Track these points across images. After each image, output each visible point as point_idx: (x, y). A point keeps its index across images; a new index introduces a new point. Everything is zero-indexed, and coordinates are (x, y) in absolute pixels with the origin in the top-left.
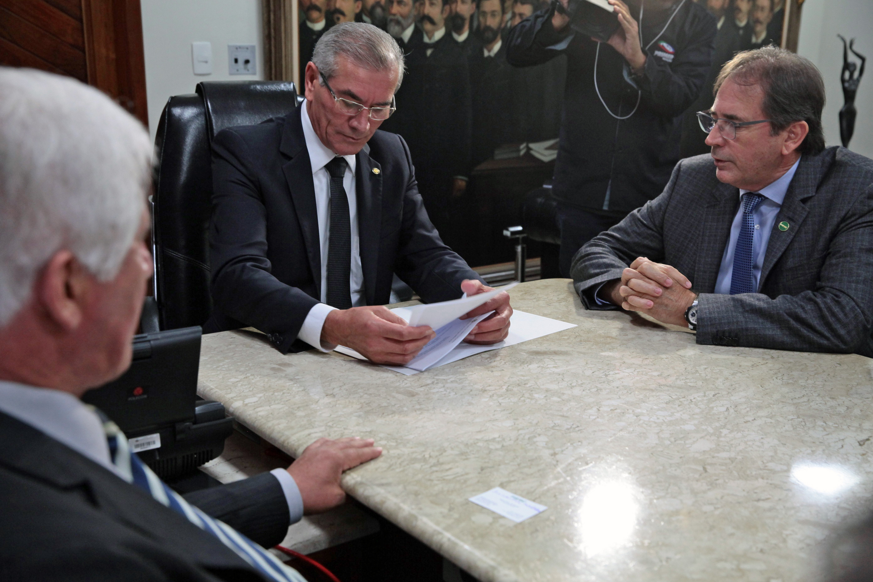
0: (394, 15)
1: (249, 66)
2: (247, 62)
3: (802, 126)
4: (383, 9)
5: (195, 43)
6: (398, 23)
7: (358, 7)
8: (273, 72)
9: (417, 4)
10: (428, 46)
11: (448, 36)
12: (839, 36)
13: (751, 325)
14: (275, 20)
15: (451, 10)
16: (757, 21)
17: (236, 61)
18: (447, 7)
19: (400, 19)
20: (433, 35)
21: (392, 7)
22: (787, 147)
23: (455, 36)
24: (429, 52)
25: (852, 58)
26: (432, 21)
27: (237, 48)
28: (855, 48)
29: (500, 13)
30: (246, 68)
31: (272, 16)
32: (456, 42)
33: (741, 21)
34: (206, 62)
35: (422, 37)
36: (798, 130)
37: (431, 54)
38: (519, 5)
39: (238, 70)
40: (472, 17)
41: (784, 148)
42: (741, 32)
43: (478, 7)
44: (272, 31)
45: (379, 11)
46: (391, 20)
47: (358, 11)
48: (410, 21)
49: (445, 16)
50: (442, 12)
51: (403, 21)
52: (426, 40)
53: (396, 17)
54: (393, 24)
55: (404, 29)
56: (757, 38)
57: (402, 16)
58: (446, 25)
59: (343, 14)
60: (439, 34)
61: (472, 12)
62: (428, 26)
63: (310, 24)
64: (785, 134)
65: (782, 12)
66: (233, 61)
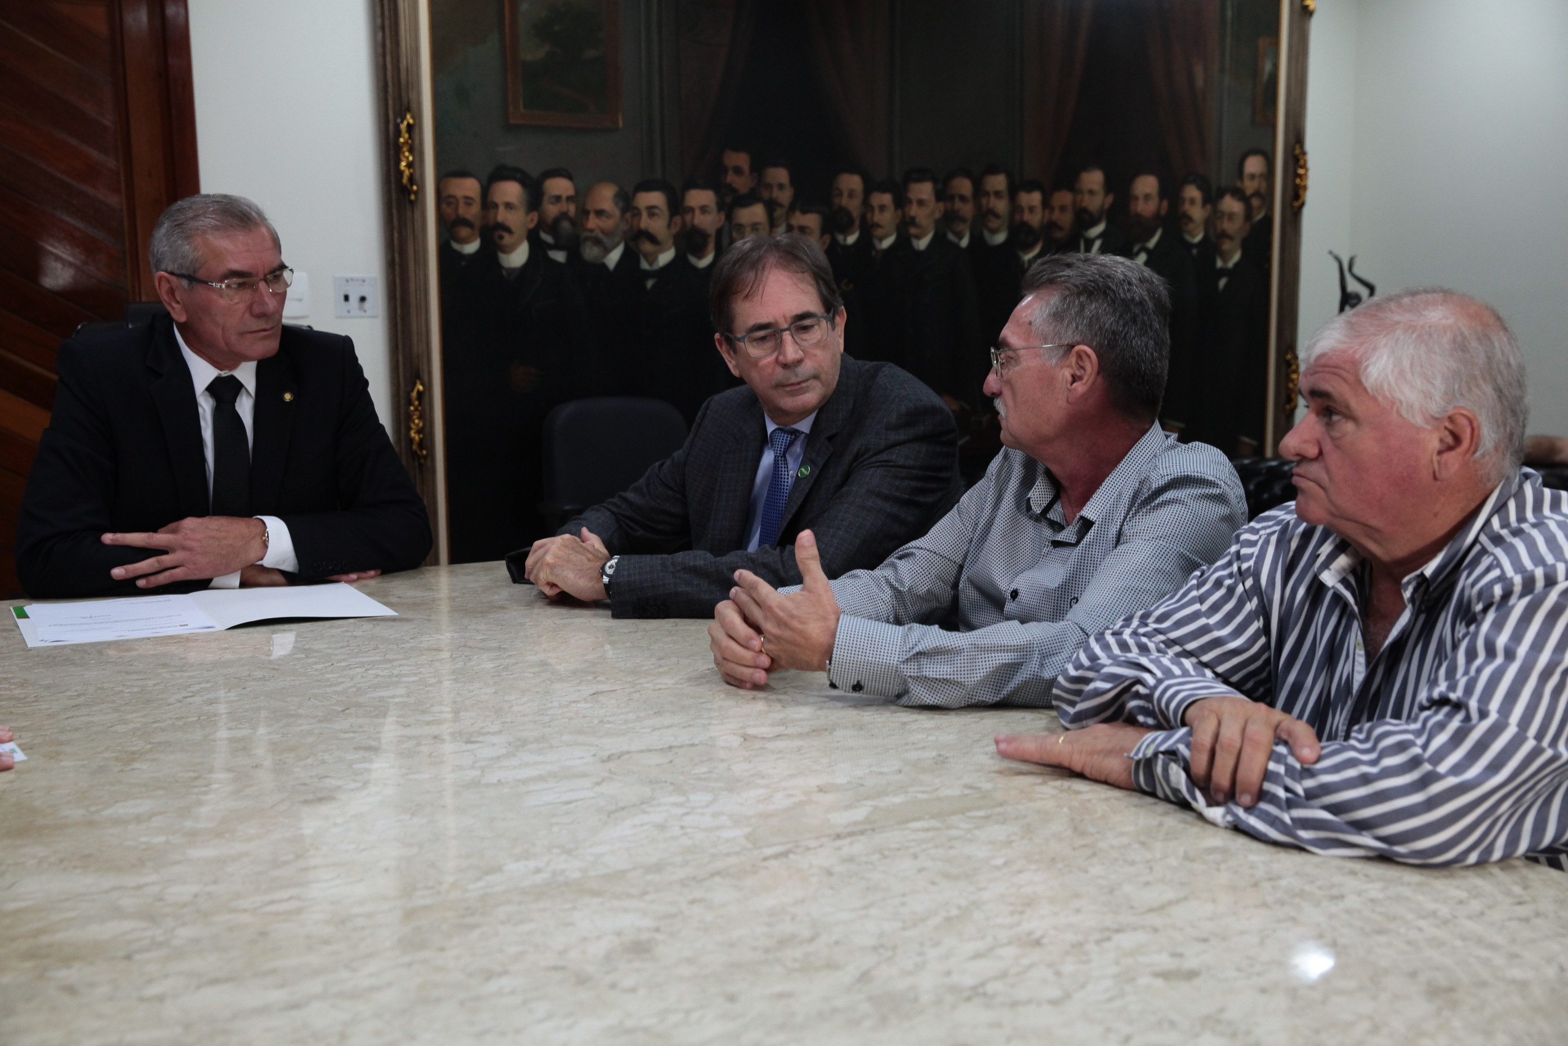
0: (592, 231)
1: (367, 304)
2: (363, 299)
4: (573, 223)
6: (597, 242)
7: (532, 220)
9: (628, 215)
10: (648, 274)
11: (679, 260)
12: (1331, 253)
13: (682, 588)
14: (399, 240)
15: (684, 224)
16: (1224, 235)
17: (346, 298)
18: (678, 219)
19: (601, 236)
20: (656, 258)
21: (587, 219)
23: (693, 260)
24: (650, 284)
25: (1353, 286)
26: (653, 239)
27: (347, 281)
28: (1356, 270)
29: (767, 227)
30: (361, 308)
31: (396, 235)
32: (695, 269)
33: (1194, 236)
34: (300, 300)
35: (638, 262)
37: (654, 287)
38: (798, 214)
39: (349, 312)
40: (719, 232)
42: (1195, 251)
43: (729, 217)
44: (397, 255)
45: (566, 225)
46: (587, 239)
47: (532, 226)
48: (616, 239)
49: (674, 230)
50: (669, 226)
51: (605, 240)
52: (645, 265)
53: (594, 234)
54: (589, 244)
55: (607, 251)
56: (1225, 261)
57: (603, 232)
58: (677, 244)
59: (508, 230)
60: (665, 257)
61: (720, 224)
62: (647, 247)
63: (456, 246)
65: (1268, 220)
66: (342, 298)
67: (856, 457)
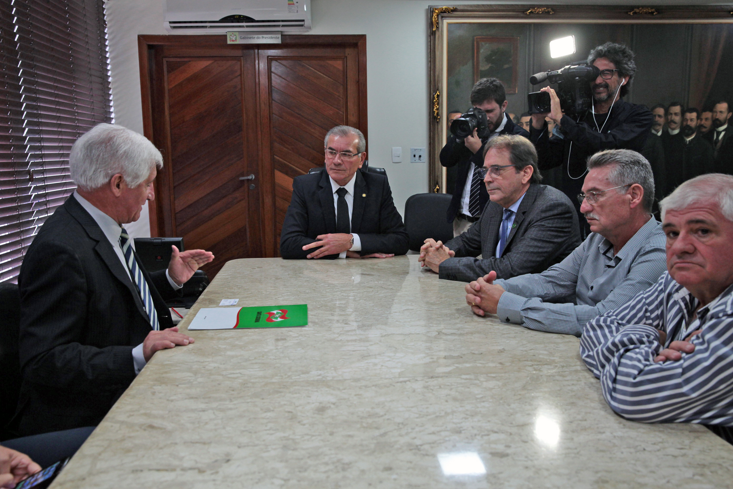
1: (422, 158)
2: (420, 156)
3: (530, 168)
5: (393, 148)
8: (432, 161)
14: (433, 136)
17: (415, 156)
22: (524, 179)
27: (415, 150)
30: (420, 159)
31: (432, 134)
34: (399, 157)
36: (529, 170)
39: (415, 161)
41: (523, 180)
44: (432, 141)
64: (522, 173)
66: (413, 156)
67: (529, 223)
